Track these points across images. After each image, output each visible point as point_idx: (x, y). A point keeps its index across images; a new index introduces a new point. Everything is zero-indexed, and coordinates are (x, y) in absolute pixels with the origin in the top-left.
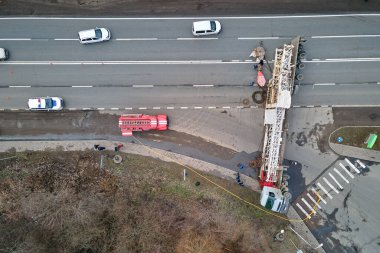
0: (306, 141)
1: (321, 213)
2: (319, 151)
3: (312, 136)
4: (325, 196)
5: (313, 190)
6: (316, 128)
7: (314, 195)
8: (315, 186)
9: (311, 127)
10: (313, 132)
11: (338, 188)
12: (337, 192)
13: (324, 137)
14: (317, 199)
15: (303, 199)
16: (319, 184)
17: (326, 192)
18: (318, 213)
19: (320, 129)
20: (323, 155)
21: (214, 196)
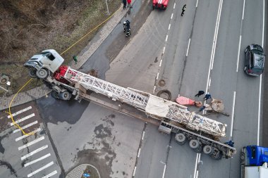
0: (98, 136)
1: (7, 131)
2: (81, 149)
3: (102, 146)
4: (25, 141)
5: (39, 130)
6: (110, 153)
7: (32, 128)
8: (42, 133)
9: (114, 147)
10: (107, 148)
11: (27, 160)
12: (23, 158)
13: (96, 160)
14: (26, 131)
15: (33, 115)
16: (43, 138)
17: (29, 144)
18: (9, 127)
19: (107, 158)
20: (75, 153)
21: (75, 33)
